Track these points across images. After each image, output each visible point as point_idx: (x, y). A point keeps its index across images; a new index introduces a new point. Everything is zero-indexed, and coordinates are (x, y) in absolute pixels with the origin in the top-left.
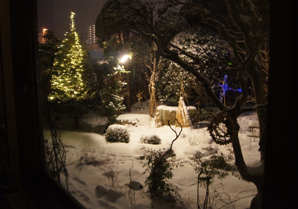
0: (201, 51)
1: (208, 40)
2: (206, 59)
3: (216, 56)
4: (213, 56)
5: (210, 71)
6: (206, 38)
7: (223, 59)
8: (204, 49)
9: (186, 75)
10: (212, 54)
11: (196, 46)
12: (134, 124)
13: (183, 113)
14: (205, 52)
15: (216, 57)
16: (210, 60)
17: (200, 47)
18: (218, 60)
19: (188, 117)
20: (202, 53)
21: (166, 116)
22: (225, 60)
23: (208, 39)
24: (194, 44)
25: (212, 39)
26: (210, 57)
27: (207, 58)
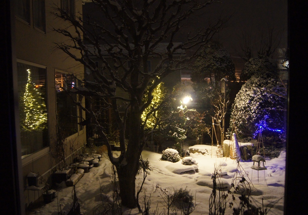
0: (258, 94)
1: (269, 83)
2: (260, 100)
3: (271, 97)
4: (269, 98)
5: (262, 112)
6: (268, 81)
7: (278, 101)
8: (261, 91)
9: (242, 115)
10: (268, 96)
11: (255, 88)
12: (203, 153)
13: (233, 147)
14: (261, 94)
15: (271, 99)
16: (264, 101)
17: (258, 89)
18: (272, 101)
19: (235, 151)
20: (258, 95)
21: (225, 149)
22: (280, 102)
23: (269, 81)
24: (255, 87)
25: (273, 82)
26: (265, 98)
27: (262, 99)
